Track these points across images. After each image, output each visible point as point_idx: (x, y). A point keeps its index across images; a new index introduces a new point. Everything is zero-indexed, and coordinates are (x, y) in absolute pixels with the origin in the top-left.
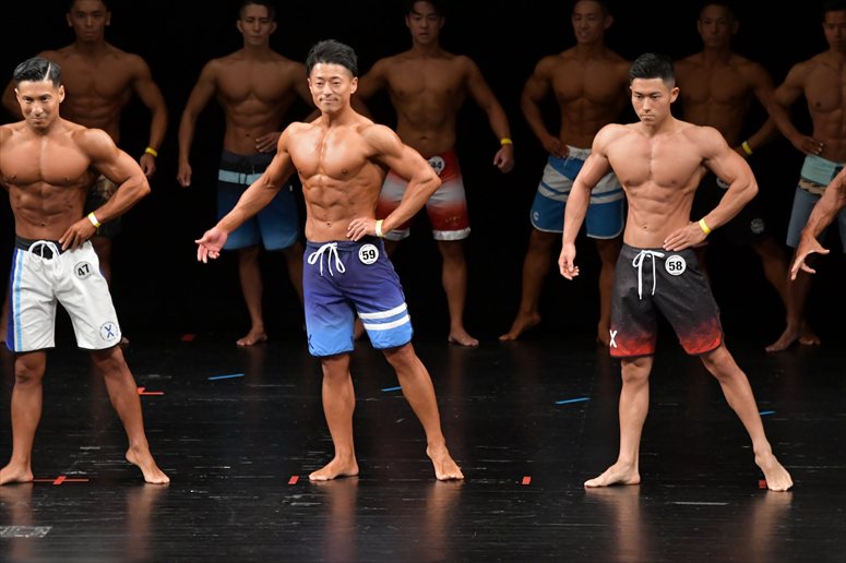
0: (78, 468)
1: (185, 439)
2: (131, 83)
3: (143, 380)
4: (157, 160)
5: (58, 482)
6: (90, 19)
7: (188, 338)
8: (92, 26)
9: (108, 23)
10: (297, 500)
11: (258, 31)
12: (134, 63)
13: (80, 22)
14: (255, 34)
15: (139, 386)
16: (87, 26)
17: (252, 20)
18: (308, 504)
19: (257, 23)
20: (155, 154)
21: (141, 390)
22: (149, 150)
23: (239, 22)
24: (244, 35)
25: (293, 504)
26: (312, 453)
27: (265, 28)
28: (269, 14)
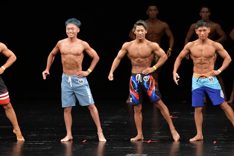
0: (154, 138)
1: (184, 130)
2: (164, 30)
3: (172, 113)
4: (172, 52)
5: (149, 142)
6: (153, 12)
7: (184, 102)
8: (154, 13)
9: (158, 13)
10: (216, 148)
11: (206, 15)
12: (164, 25)
13: (151, 13)
14: (205, 16)
15: (171, 115)
16: (152, 13)
17: (204, 12)
18: (219, 149)
19: (205, 13)
20: (171, 50)
21: (171, 116)
22: (170, 49)
23: (200, 13)
25: (215, 149)
26: (220, 134)
27: (208, 14)
28: (209, 10)
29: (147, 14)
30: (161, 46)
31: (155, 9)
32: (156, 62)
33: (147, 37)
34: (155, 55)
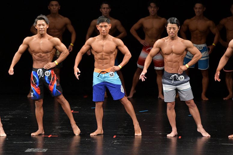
0: (55, 133)
1: (85, 125)
2: (66, 25)
3: (73, 108)
4: (73, 47)
5: (50, 136)
6: (54, 7)
7: (86, 97)
8: (55, 9)
9: (59, 9)
10: (116, 142)
11: (106, 11)
12: (66, 20)
13: (52, 8)
14: (105, 12)
15: (71, 110)
16: (54, 9)
17: (104, 8)
18: (119, 143)
19: (106, 9)
20: (73, 45)
21: (72, 111)
22: (71, 44)
23: (100, 9)
24: (102, 13)
25: (115, 143)
26: (120, 129)
27: (108, 10)
28: (109, 6)
29: (49, 9)
30: (63, 42)
31: (56, 4)
32: (58, 57)
33: (49, 32)
34: (57, 50)
